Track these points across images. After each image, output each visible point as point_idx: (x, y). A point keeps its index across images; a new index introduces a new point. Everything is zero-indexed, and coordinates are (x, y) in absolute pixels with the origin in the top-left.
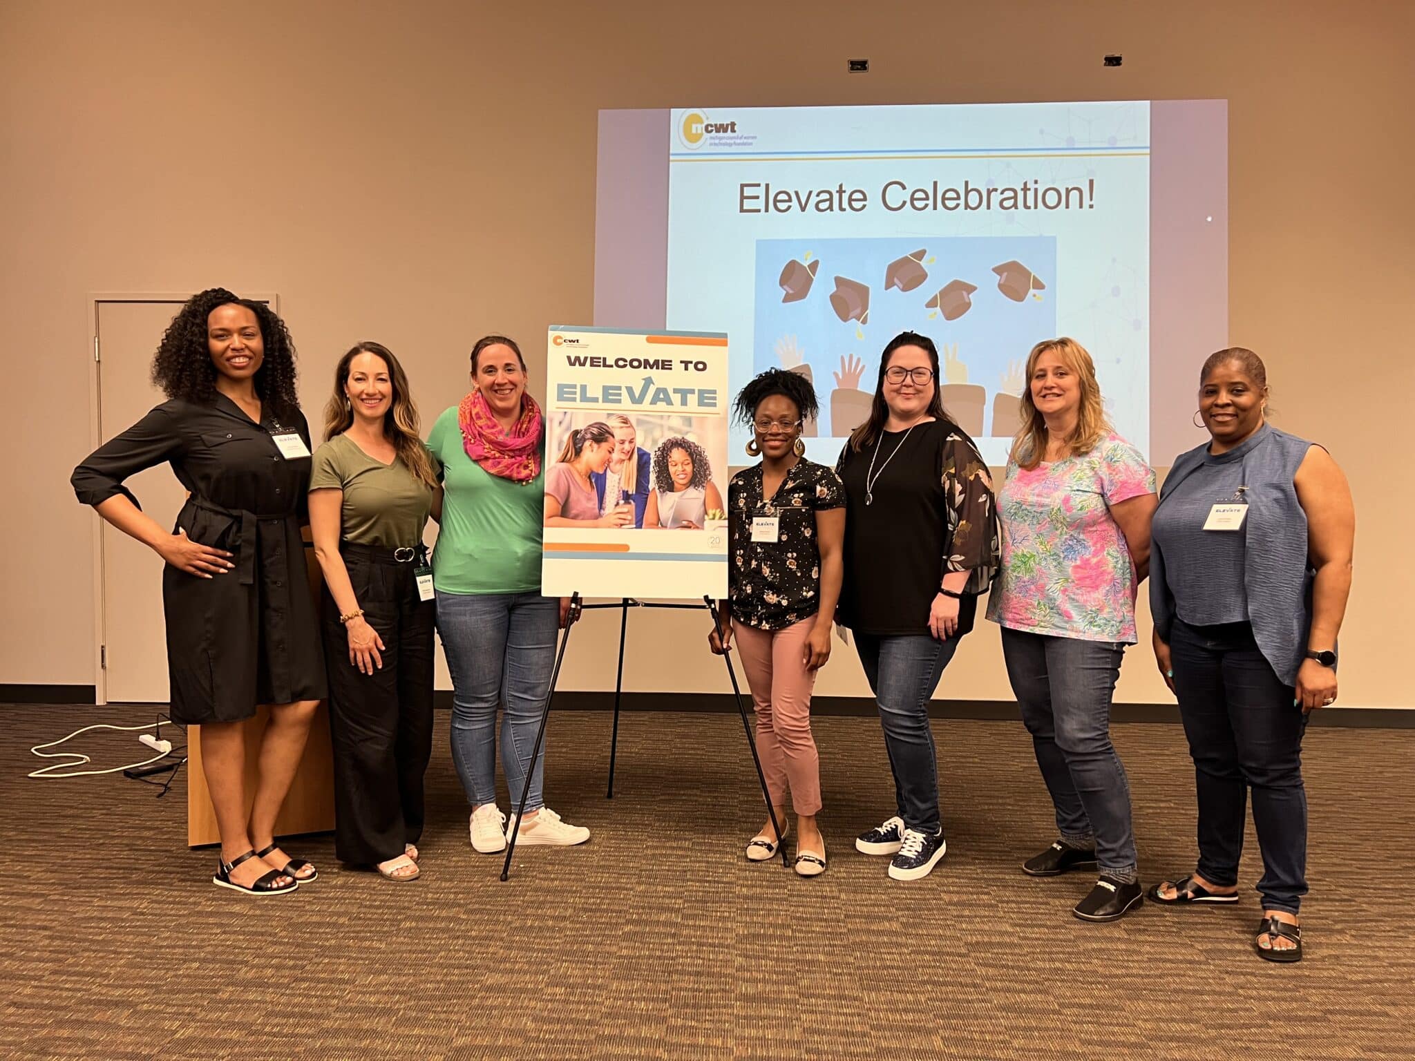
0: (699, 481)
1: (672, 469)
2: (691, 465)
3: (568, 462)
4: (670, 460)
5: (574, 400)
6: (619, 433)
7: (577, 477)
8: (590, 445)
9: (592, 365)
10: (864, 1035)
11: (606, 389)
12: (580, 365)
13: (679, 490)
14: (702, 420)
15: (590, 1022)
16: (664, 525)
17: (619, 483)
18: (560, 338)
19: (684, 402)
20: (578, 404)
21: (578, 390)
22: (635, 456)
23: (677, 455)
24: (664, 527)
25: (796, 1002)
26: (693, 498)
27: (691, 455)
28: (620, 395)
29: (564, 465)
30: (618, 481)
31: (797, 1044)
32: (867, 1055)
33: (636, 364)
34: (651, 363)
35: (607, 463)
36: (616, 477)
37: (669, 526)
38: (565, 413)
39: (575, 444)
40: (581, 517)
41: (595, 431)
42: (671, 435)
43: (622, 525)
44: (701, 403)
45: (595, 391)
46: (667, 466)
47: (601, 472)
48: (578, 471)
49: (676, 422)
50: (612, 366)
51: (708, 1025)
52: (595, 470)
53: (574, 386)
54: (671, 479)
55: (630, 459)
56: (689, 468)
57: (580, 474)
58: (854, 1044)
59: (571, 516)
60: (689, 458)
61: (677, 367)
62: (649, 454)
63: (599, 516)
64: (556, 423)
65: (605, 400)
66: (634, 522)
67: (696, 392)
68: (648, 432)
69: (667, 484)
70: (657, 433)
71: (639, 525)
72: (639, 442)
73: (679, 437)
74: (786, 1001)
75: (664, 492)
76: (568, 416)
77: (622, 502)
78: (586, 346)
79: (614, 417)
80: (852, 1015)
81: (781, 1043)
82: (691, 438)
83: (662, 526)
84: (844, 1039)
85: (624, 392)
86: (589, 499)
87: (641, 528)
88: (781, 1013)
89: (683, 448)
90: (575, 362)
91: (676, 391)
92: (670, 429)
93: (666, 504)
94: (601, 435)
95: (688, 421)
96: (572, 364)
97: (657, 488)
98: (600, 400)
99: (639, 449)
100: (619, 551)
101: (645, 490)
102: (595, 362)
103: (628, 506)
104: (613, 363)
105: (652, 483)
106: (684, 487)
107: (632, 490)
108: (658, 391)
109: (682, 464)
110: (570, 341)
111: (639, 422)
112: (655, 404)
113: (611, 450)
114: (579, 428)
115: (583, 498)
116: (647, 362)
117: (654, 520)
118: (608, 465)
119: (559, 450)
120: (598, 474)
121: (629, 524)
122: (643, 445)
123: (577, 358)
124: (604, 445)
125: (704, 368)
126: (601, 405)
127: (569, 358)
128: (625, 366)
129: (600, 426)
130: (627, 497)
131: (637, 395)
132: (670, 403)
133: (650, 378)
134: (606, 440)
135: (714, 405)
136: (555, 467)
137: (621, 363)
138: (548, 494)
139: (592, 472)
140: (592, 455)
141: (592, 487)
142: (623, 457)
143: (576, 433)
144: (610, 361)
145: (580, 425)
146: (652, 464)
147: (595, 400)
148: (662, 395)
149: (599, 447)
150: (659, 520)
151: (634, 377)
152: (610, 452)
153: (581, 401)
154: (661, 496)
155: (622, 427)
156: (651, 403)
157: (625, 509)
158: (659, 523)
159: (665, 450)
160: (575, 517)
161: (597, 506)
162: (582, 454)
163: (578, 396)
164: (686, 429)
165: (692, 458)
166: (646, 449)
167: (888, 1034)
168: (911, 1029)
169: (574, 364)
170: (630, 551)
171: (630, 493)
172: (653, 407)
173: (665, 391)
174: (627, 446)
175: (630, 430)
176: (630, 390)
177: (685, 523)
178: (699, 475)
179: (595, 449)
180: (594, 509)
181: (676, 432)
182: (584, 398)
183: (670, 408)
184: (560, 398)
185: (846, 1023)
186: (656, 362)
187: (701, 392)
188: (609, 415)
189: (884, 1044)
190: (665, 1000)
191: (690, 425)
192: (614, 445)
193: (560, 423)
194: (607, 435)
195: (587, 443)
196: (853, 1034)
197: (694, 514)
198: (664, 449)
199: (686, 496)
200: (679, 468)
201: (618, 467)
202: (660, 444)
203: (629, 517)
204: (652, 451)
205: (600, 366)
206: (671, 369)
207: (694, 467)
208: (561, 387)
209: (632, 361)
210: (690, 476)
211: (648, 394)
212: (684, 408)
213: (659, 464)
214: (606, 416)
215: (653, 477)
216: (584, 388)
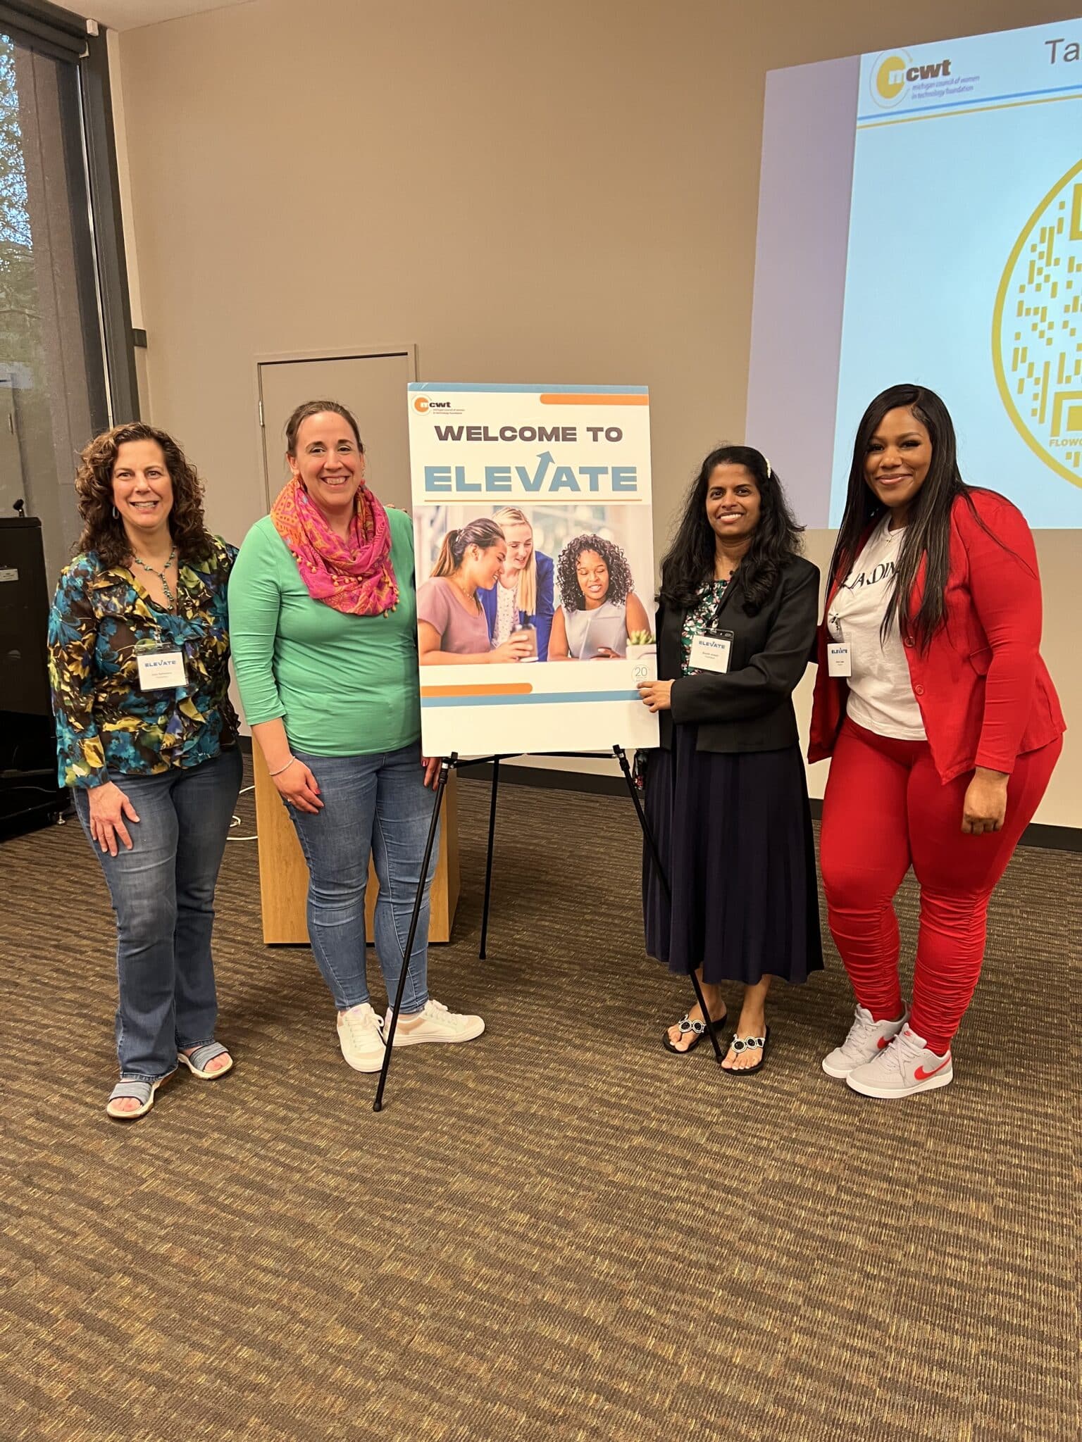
0: (617, 593)
1: (582, 580)
2: (606, 572)
3: (444, 576)
4: (578, 567)
5: (448, 488)
6: (511, 533)
7: (459, 596)
8: (474, 551)
9: (469, 438)
10: (866, 1392)
11: (490, 471)
12: (454, 438)
13: (592, 608)
14: (619, 510)
15: (534, 1277)
16: (575, 654)
17: (514, 602)
18: (425, 401)
19: (594, 486)
20: (454, 494)
21: (453, 475)
22: (534, 564)
23: (588, 560)
24: (575, 657)
25: (795, 1309)
26: (610, 617)
27: (605, 558)
28: (509, 479)
29: (440, 580)
30: (512, 598)
31: (766, 1383)
32: (855, 1429)
33: (527, 434)
34: (549, 431)
35: (496, 575)
36: (510, 594)
37: (581, 656)
38: (438, 507)
39: (453, 550)
40: (467, 650)
41: (479, 531)
42: (578, 533)
43: (520, 658)
44: (617, 487)
45: (475, 475)
46: (576, 575)
47: (490, 587)
48: (459, 588)
49: (584, 514)
50: (495, 439)
51: (669, 1320)
52: (482, 585)
53: (448, 470)
54: (581, 592)
55: (526, 568)
56: (604, 577)
57: (461, 591)
58: (845, 1404)
59: (455, 649)
60: (604, 564)
61: (584, 436)
62: (552, 560)
63: (489, 648)
64: (426, 522)
65: (491, 487)
66: (536, 652)
67: (610, 471)
68: (548, 530)
69: (577, 601)
70: (561, 531)
71: (543, 658)
72: (537, 545)
73: (589, 534)
74: (784, 1307)
75: (573, 610)
76: (442, 511)
77: (519, 627)
78: (459, 412)
79: (501, 512)
80: (861, 1352)
81: (748, 1375)
82: (605, 535)
83: (572, 656)
84: (833, 1393)
85: (514, 475)
86: (476, 625)
87: (546, 660)
88: (768, 1325)
89: (595, 549)
90: (445, 434)
91: (583, 470)
92: (578, 524)
93: (576, 626)
94: (487, 536)
95: (600, 512)
96: (442, 437)
97: (563, 605)
98: (484, 487)
99: (538, 554)
100: (519, 694)
101: (548, 610)
102: (475, 433)
103: (527, 632)
104: (497, 434)
105: (558, 600)
106: (598, 603)
107: (531, 610)
108: (560, 471)
109: (595, 571)
110: (438, 405)
111: (537, 516)
112: (557, 490)
113: (501, 556)
114: (457, 528)
115: (468, 625)
116: (542, 430)
117: (562, 648)
118: (499, 578)
119: (433, 559)
120: (486, 590)
121: (530, 656)
122: (543, 548)
123: (449, 429)
124: (492, 550)
125: (619, 438)
126: (484, 494)
127: (438, 429)
128: (513, 438)
129: (485, 523)
130: (525, 619)
131: (532, 478)
132: (575, 488)
133: (548, 453)
134: (494, 544)
135: (634, 488)
136: (428, 583)
137: (508, 434)
138: (422, 621)
139: (478, 587)
140: (476, 565)
141: (480, 609)
142: (517, 565)
143: (454, 534)
144: (494, 432)
145: (458, 524)
146: (556, 573)
147: (477, 488)
148: (565, 478)
149: (485, 553)
150: (568, 648)
151: (525, 454)
152: (500, 560)
153: (458, 490)
154: (570, 617)
155: (513, 525)
156: (550, 490)
157: (524, 637)
158: (568, 653)
159: (572, 554)
160: (459, 651)
161: (486, 634)
162: (463, 564)
163: (453, 483)
164: (598, 522)
165: (607, 563)
166: (547, 553)
167: (899, 1399)
168: (936, 1399)
169: (445, 438)
170: (533, 692)
171: (529, 614)
172: (554, 495)
173: (568, 471)
174: (522, 551)
175: (525, 528)
176: (522, 471)
177: (601, 650)
178: (617, 588)
179: (480, 557)
180: (483, 638)
181: (585, 528)
182: (462, 486)
183: (575, 495)
184: (430, 487)
185: (848, 1366)
186: (555, 430)
187: (617, 471)
188: (496, 508)
189: (887, 1416)
190: (634, 1264)
191: (603, 518)
192: (505, 550)
193: (432, 522)
194: (495, 536)
195: (470, 549)
196: (850, 1387)
197: (612, 639)
198: (570, 552)
199: (601, 616)
200: (592, 577)
201: (511, 579)
202: (565, 546)
203: (530, 647)
204: (555, 555)
205: (480, 439)
206: (575, 440)
207: (610, 575)
208: (429, 471)
209: (523, 430)
210: (605, 587)
211: (546, 477)
212: (594, 495)
213: (565, 574)
214: (492, 510)
215: (557, 591)
216: (460, 471)
